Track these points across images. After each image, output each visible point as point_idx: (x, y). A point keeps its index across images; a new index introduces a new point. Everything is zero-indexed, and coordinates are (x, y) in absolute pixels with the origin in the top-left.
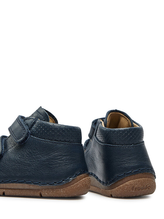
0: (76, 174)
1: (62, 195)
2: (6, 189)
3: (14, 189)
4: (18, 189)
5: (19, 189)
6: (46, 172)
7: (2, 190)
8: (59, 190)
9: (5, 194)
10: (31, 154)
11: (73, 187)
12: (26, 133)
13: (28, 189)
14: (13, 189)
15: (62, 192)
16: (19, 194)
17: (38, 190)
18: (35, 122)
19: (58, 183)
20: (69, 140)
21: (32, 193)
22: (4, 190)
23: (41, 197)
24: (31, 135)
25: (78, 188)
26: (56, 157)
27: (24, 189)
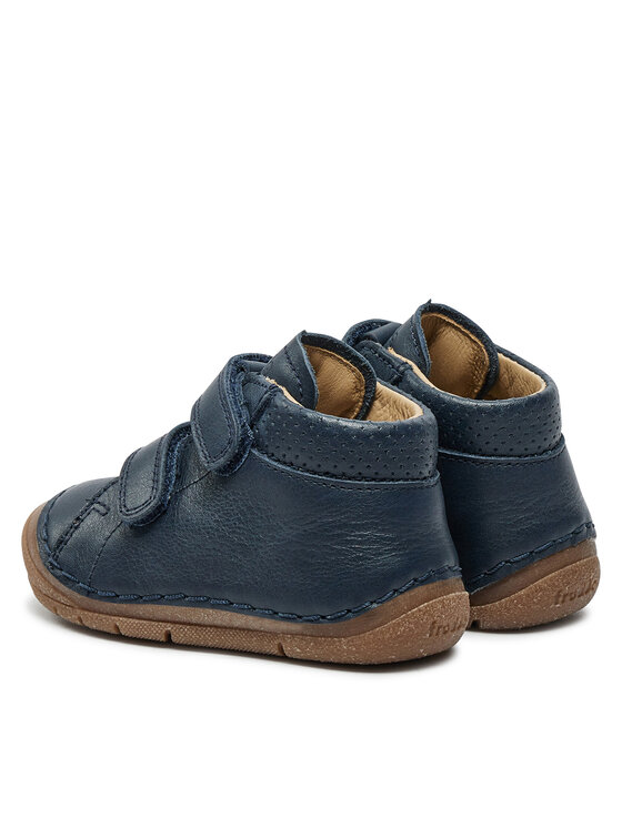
0: (396, 591)
1: (344, 659)
2: (174, 623)
3: (200, 625)
4: (211, 626)
5: (216, 627)
6: (295, 580)
7: (163, 624)
8: (334, 642)
9: (174, 639)
10: (253, 513)
11: (382, 632)
12: (236, 440)
13: (244, 630)
14: (196, 625)
15: (345, 648)
16: (216, 642)
17: (274, 634)
18: (268, 399)
19: (331, 619)
20: (376, 473)
21: (254, 645)
22: (169, 627)
23: (282, 657)
24: (253, 446)
25: (398, 636)
26: (326, 530)
27: (231, 628)
